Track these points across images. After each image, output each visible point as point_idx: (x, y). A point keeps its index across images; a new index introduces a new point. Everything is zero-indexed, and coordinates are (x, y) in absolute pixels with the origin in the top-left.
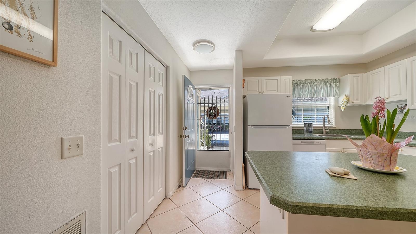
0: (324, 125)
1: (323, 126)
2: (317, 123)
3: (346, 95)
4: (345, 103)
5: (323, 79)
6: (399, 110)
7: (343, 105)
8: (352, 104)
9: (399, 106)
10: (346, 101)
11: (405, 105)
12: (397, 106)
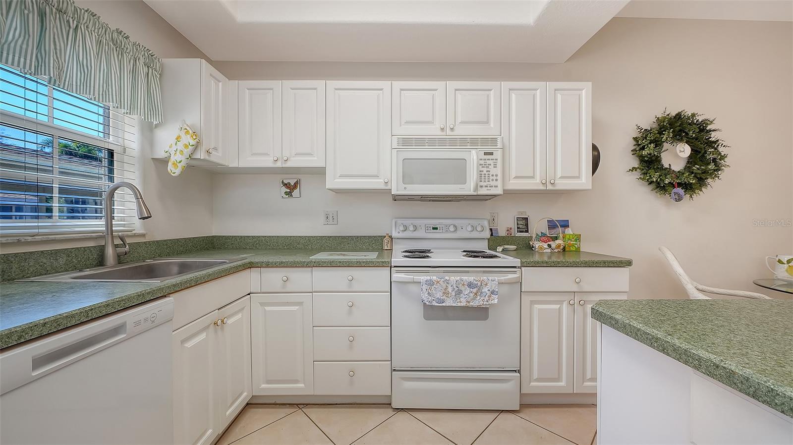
2: (62, 217)
3: (189, 125)
5: (108, 26)
6: (285, 189)
7: (180, 156)
8: (207, 158)
9: (286, 182)
10: (192, 142)
11: (297, 181)
12: (283, 182)
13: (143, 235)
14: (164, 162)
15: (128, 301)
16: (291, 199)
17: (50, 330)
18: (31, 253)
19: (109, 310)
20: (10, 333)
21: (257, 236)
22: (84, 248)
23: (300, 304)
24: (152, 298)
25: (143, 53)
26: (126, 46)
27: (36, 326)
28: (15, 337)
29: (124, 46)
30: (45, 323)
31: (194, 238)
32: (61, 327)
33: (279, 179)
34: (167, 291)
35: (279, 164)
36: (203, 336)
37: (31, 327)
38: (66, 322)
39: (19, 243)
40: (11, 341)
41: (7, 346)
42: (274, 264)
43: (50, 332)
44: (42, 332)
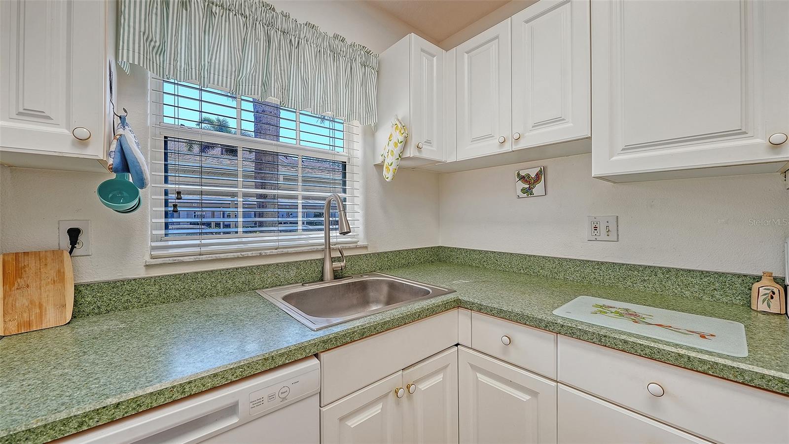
0: (328, 237)
1: (323, 241)
2: (303, 230)
3: (400, 119)
4: (397, 151)
5: (326, 34)
6: (522, 185)
7: (391, 157)
8: (417, 154)
9: (523, 173)
10: (401, 138)
11: (541, 171)
12: (518, 174)
13: (366, 247)
14: (380, 167)
15: (248, 367)
16: (531, 200)
17: (126, 413)
18: (269, 265)
19: (217, 382)
20: (67, 418)
21: (485, 251)
22: (311, 260)
23: (534, 394)
24: (287, 362)
25: (359, 52)
26: (342, 49)
27: (104, 407)
28: (74, 424)
29: (341, 51)
30: (119, 404)
31: (417, 249)
32: (143, 408)
33: (512, 170)
34: (312, 351)
35: (507, 148)
36: (377, 409)
37: (98, 410)
38: (150, 401)
39: (261, 256)
40: (67, 429)
41: (62, 436)
42: (489, 310)
43: (126, 415)
44: (114, 416)
